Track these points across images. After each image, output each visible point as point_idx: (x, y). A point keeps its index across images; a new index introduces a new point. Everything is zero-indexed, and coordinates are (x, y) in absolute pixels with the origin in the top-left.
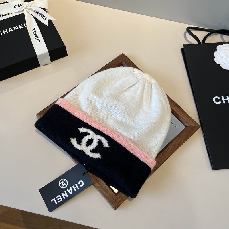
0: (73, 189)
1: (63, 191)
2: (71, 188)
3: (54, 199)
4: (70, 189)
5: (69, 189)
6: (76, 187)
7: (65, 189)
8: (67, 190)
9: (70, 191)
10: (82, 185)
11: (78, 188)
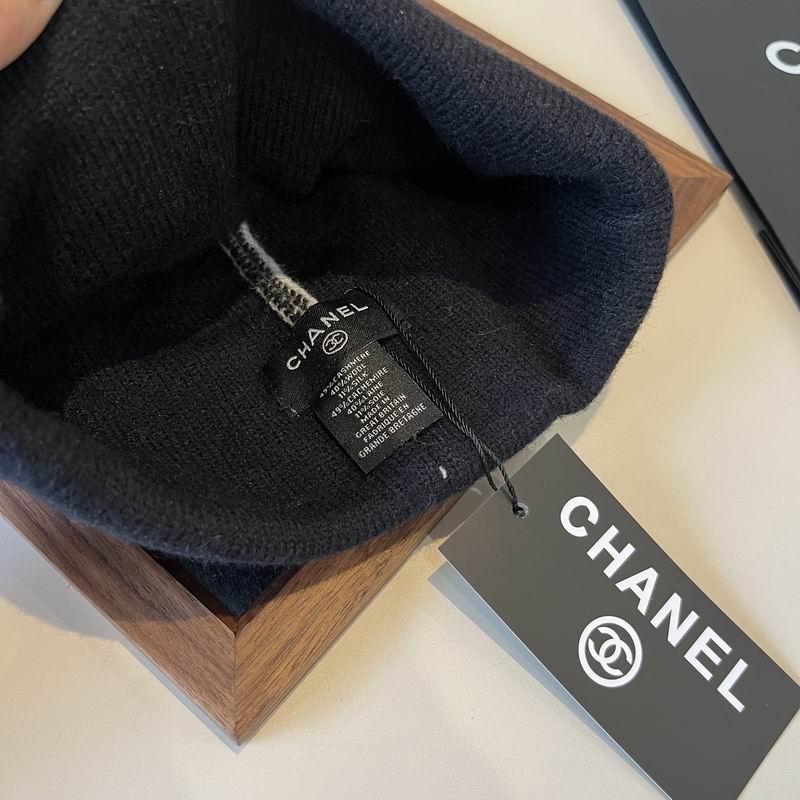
0: (626, 571)
1: (655, 639)
3: (725, 689)
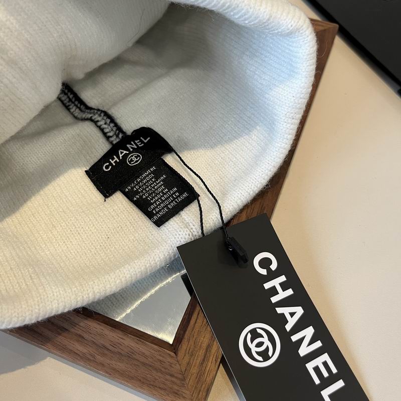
2: (279, 310)
4: (283, 315)
5: (283, 319)
6: (279, 289)
7: (285, 336)
8: (288, 327)
9: (293, 314)
10: (270, 262)
11: (283, 278)
